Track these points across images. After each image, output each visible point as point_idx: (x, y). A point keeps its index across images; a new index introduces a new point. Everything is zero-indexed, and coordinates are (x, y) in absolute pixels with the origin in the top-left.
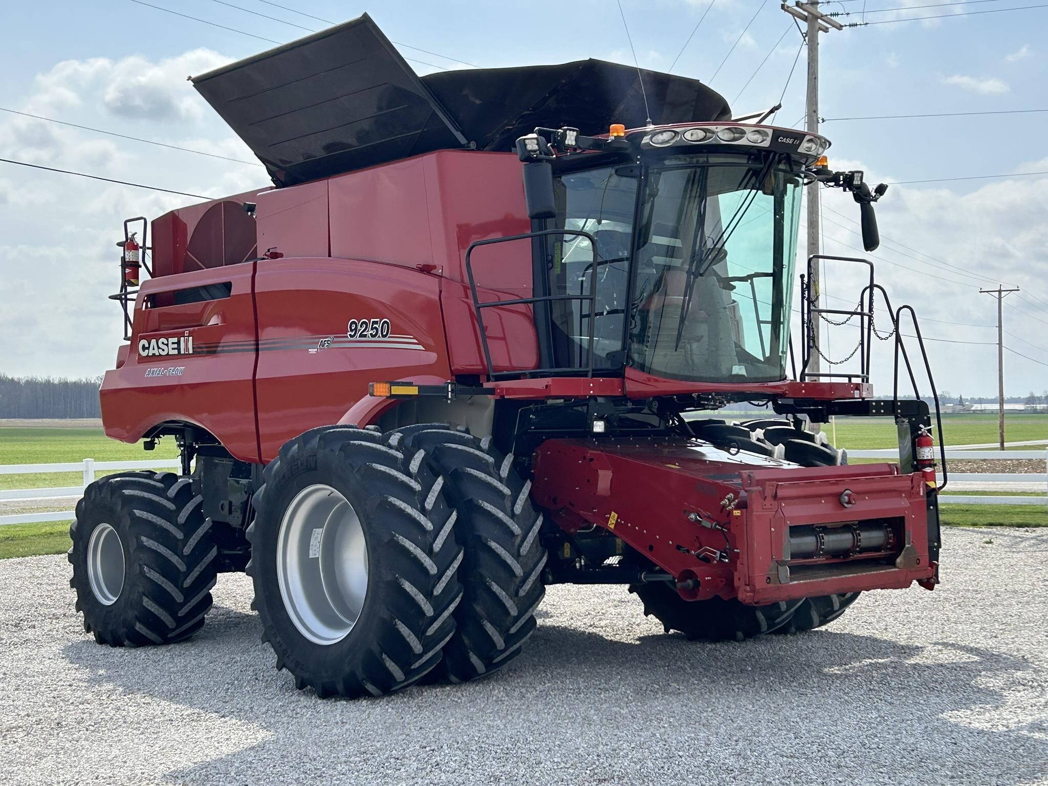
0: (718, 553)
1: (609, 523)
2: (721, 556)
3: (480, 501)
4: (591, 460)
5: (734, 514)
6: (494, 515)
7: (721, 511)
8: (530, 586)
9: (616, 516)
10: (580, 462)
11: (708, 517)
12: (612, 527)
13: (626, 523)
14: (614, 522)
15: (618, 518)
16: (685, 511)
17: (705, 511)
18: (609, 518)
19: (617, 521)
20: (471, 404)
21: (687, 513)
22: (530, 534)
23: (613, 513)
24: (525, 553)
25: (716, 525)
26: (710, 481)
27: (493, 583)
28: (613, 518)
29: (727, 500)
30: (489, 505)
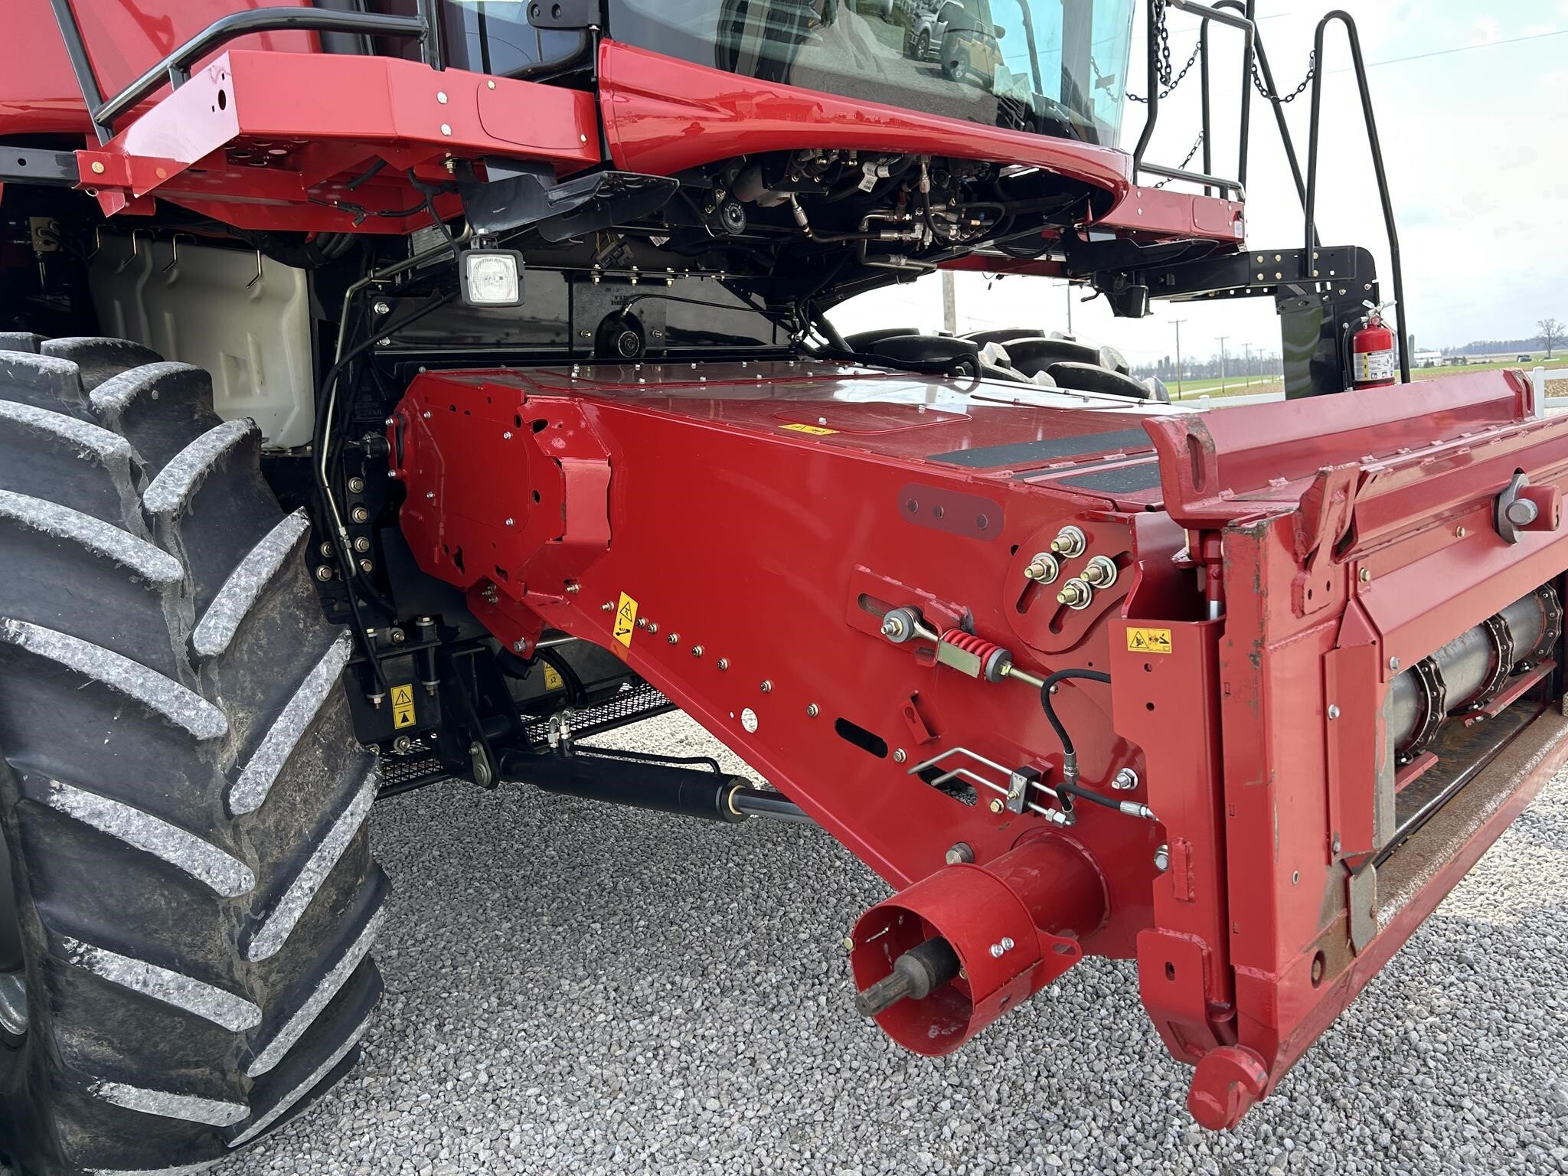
0: (1019, 782)
1: (616, 630)
2: (1031, 794)
3: (12, 626)
4: (539, 425)
5: (1132, 646)
6: (82, 677)
7: (1023, 603)
8: (297, 914)
9: (634, 605)
10: (507, 435)
11: (962, 626)
12: (626, 639)
13: (665, 631)
14: (630, 626)
15: (638, 616)
16: (862, 596)
17: (945, 597)
18: (613, 614)
19: (637, 624)
20: (258, 299)
21: (871, 607)
22: (281, 722)
23: (624, 598)
24: (253, 803)
25: (999, 664)
26: (963, 475)
27: (100, 953)
28: (627, 611)
29: (1050, 560)
30: (54, 636)
